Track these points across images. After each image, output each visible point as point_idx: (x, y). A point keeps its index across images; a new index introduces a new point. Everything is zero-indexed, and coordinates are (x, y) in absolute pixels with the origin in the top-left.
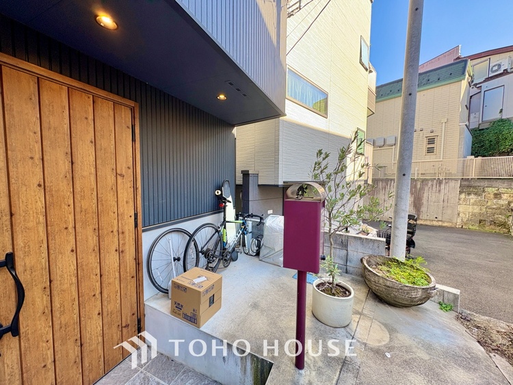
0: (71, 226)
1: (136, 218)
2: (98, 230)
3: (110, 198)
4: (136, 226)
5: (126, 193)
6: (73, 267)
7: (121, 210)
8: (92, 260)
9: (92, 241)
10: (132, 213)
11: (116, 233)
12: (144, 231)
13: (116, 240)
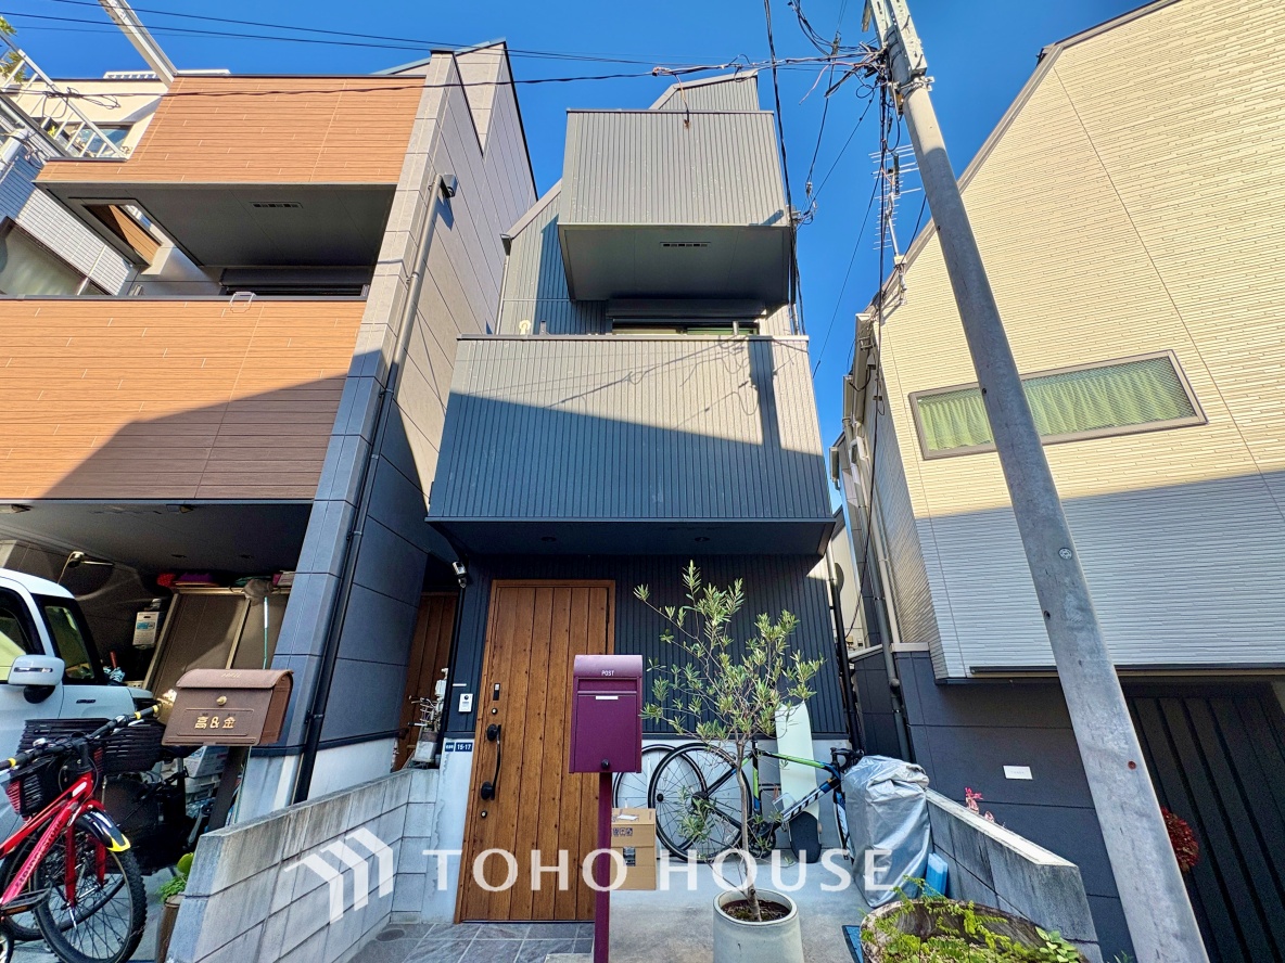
0: (543, 712)
6: (540, 757)
8: (556, 755)
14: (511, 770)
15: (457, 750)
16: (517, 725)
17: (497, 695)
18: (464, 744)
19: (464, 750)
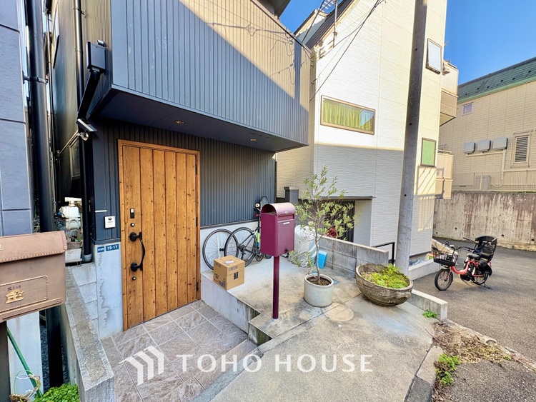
0: (164, 222)
1: (197, 221)
2: (176, 225)
3: (183, 208)
4: (197, 225)
5: (191, 205)
6: (165, 244)
7: (188, 215)
8: (173, 241)
9: (174, 231)
10: (195, 218)
11: (185, 228)
12: (201, 229)
13: (185, 232)
14: (149, 253)
15: (107, 250)
16: (149, 231)
17: (132, 216)
18: (112, 246)
19: (113, 249)
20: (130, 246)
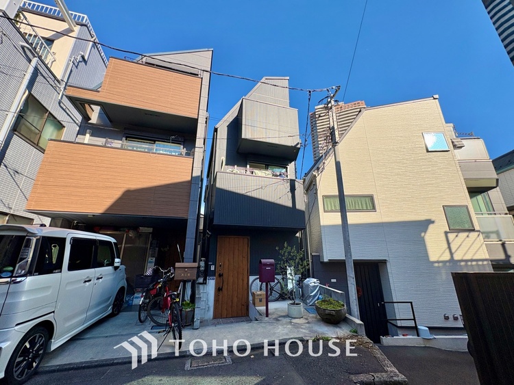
0: (232, 270)
2: (238, 272)
3: (241, 263)
4: (248, 273)
5: (245, 263)
6: (232, 281)
7: (244, 267)
8: (236, 280)
9: (236, 275)
10: (247, 269)
12: (250, 276)
13: (242, 276)
14: (225, 284)
16: (226, 273)
17: (220, 266)
19: (213, 280)
20: (219, 278)
